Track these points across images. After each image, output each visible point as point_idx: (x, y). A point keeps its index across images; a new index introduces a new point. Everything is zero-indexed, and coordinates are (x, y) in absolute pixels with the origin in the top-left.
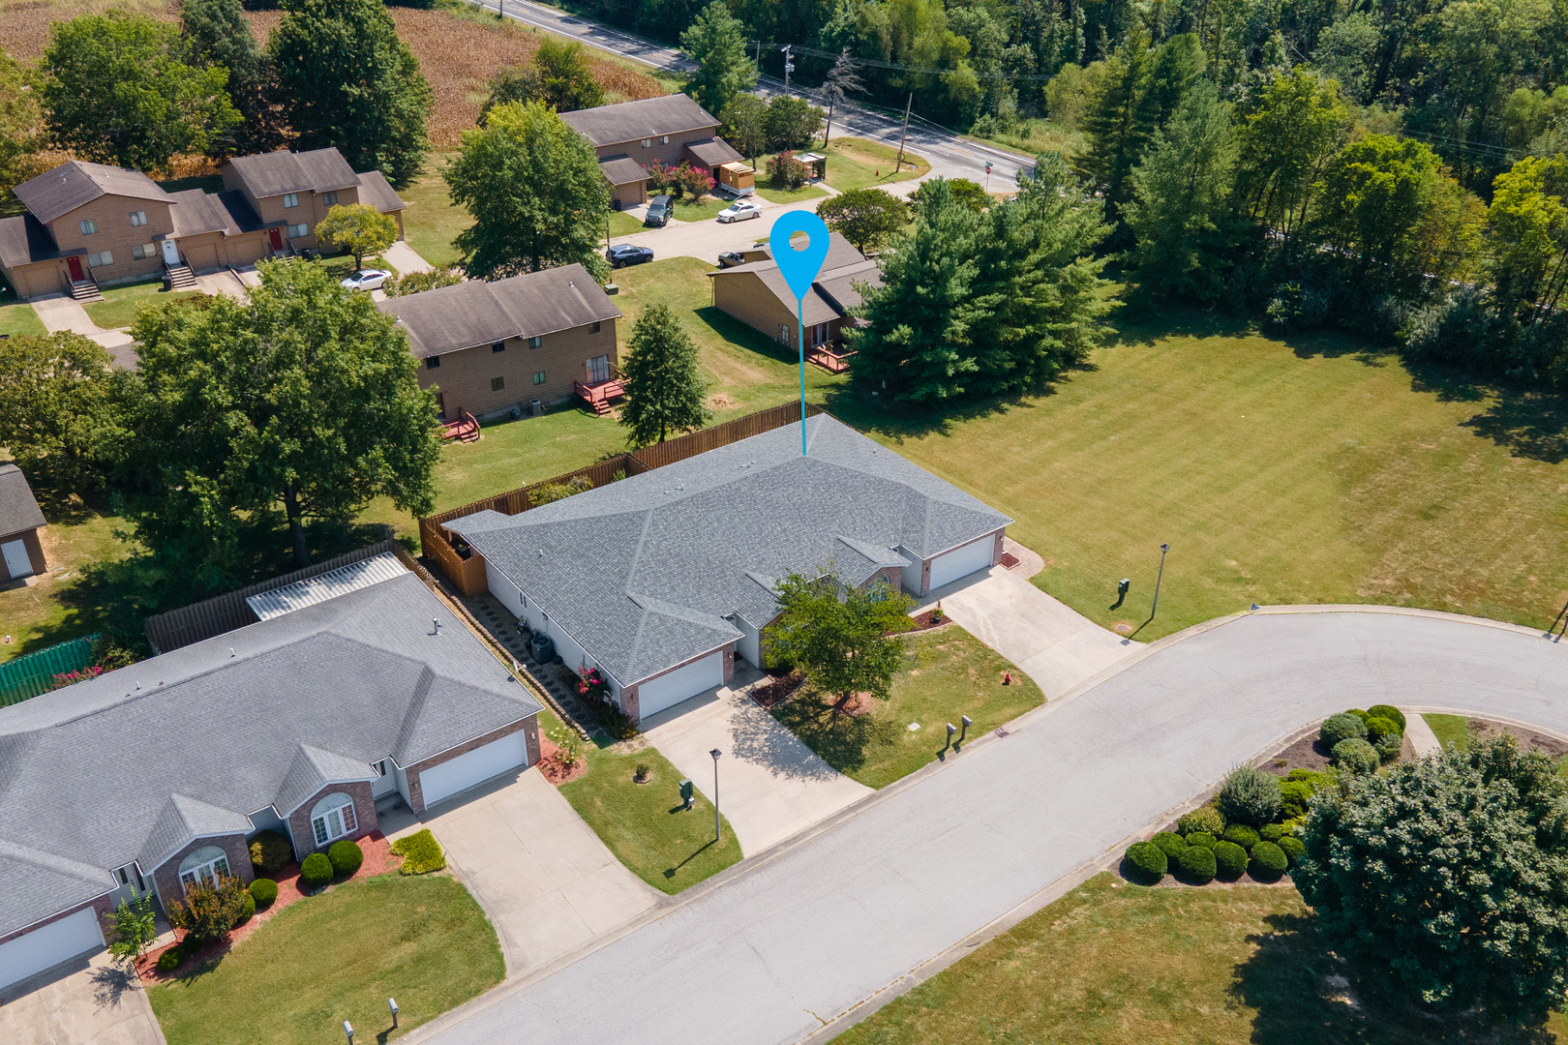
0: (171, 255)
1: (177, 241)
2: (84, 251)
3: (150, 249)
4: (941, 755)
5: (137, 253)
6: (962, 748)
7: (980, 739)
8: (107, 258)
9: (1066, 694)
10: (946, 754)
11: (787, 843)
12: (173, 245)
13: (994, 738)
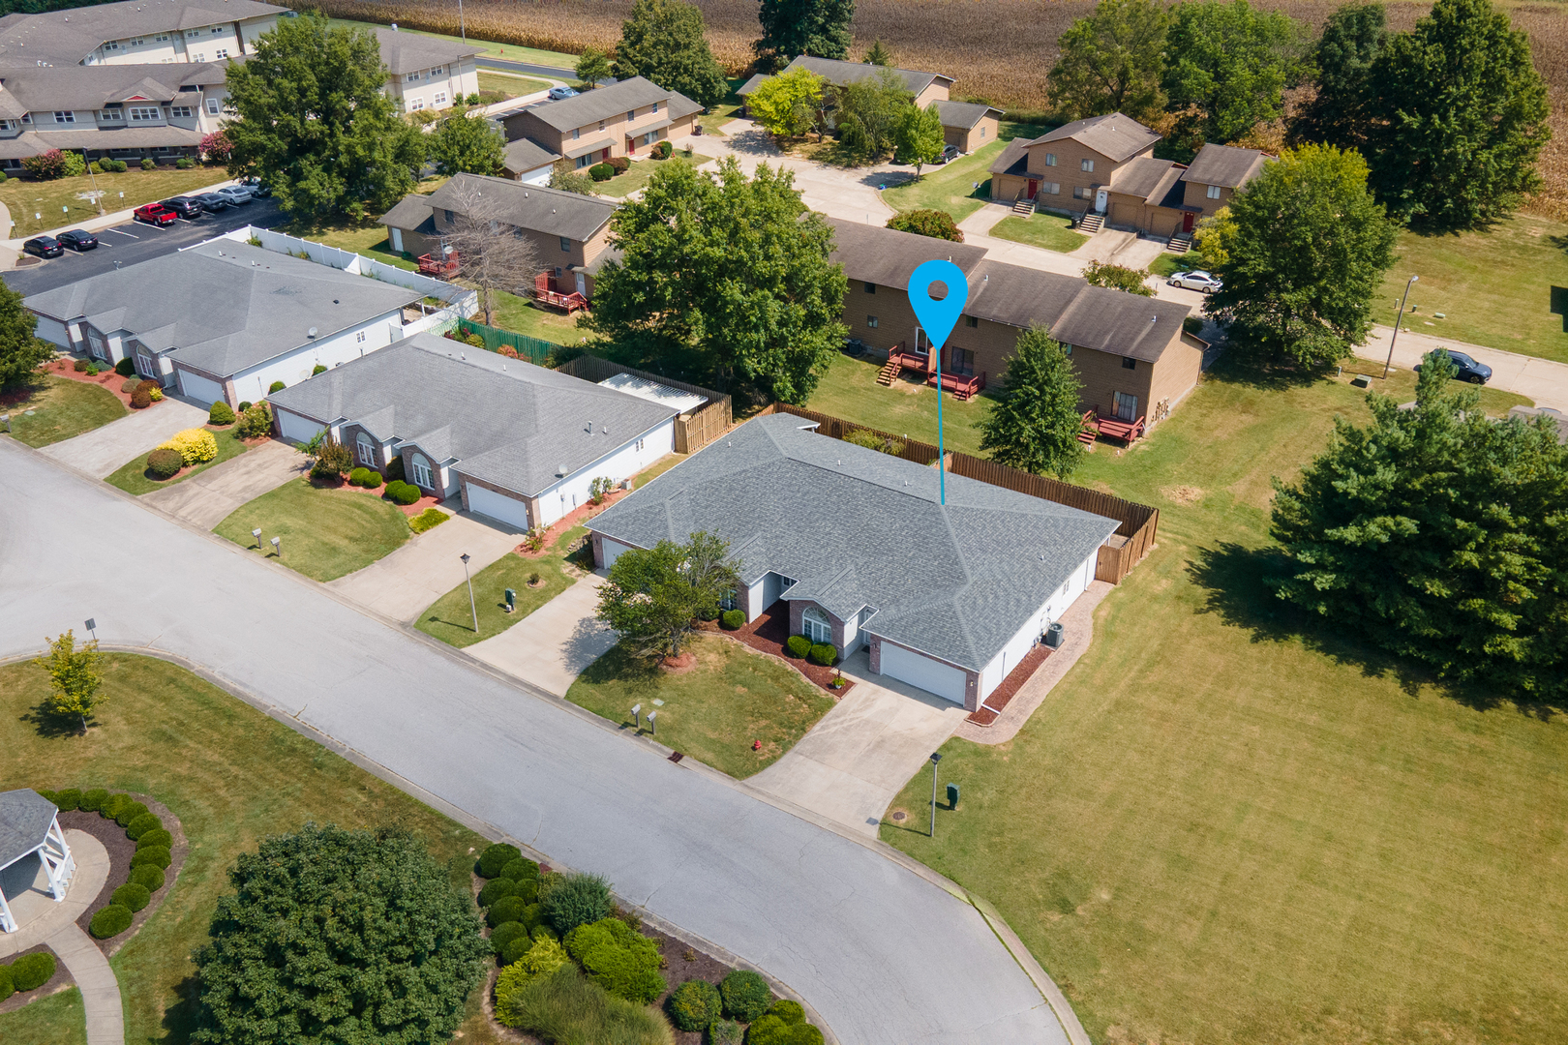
0: (1101, 204)
1: (1110, 194)
2: (1042, 177)
3: (1087, 193)
4: (625, 725)
5: (1077, 193)
6: (643, 737)
7: (660, 745)
8: (1056, 189)
9: (759, 792)
10: (629, 729)
11: (484, 665)
12: (1105, 196)
13: (666, 753)
